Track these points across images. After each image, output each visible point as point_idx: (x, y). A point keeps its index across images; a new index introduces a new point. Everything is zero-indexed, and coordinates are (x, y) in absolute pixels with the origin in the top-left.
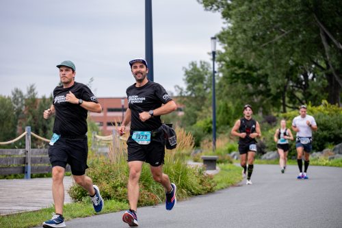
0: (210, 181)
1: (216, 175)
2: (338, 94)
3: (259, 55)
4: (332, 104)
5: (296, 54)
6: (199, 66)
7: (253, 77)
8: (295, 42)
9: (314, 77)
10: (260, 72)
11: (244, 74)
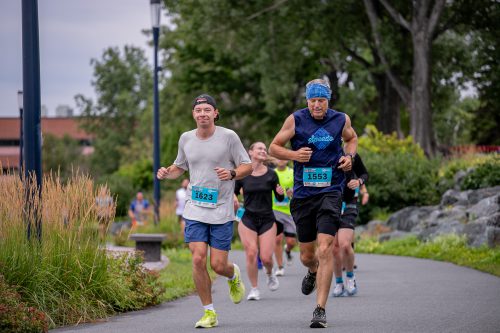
0: (153, 284)
1: (162, 271)
2: (396, 114)
3: (243, 36)
4: (385, 133)
5: (315, 35)
6: (122, 56)
7: (231, 80)
8: (313, 10)
9: (350, 79)
10: (245, 70)
11: (213, 73)
